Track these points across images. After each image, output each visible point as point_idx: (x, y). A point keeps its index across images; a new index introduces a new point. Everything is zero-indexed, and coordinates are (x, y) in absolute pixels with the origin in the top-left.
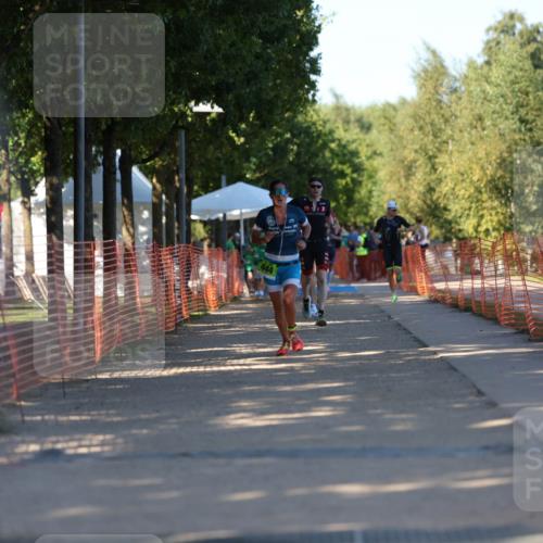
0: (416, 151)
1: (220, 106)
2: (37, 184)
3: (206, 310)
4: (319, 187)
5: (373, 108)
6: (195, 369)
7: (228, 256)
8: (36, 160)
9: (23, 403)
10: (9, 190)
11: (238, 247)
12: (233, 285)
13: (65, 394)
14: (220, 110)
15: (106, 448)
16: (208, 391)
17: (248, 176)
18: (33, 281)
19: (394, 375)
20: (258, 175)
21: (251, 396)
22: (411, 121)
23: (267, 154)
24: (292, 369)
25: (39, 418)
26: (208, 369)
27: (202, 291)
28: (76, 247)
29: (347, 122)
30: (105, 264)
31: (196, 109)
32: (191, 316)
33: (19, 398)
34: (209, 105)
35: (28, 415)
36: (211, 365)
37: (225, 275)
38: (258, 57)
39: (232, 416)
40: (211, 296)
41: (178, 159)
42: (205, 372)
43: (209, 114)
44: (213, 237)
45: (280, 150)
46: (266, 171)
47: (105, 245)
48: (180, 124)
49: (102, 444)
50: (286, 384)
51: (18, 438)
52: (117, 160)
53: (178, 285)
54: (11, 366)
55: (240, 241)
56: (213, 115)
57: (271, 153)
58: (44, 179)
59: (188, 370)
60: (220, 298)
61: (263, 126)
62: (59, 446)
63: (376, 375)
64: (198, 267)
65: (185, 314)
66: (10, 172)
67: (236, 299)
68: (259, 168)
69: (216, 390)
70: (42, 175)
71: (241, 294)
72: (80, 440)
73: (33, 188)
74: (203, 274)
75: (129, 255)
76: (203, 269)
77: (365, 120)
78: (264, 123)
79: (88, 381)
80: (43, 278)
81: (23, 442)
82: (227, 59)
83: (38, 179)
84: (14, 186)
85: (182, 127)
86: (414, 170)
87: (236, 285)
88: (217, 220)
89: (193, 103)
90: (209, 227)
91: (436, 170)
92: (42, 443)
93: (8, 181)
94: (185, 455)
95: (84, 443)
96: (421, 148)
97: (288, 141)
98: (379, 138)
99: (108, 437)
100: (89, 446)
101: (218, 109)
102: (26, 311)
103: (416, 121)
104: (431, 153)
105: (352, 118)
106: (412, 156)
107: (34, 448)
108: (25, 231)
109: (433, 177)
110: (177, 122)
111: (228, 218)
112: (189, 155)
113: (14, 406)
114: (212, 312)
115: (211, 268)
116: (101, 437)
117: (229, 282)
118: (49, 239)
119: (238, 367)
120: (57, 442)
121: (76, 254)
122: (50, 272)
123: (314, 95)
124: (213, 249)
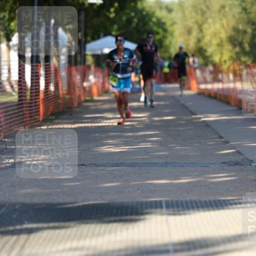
0: (194, 23)
3: (92, 97)
4: (151, 37)
5: (173, 3)
6: (87, 125)
7: (104, 71)
8: (13, 25)
9: (6, 140)
16: (93, 135)
17: (113, 33)
18: (11, 83)
19: (180, 128)
20: (118, 33)
21: (113, 138)
24: (132, 125)
25: (13, 147)
26: (93, 125)
27: (91, 88)
28: (32, 66)
29: (161, 8)
30: (45, 74)
31: (90, 1)
32: (86, 100)
33: (4, 138)
35: (8, 145)
36: (94, 123)
37: (102, 81)
39: (104, 147)
40: (95, 90)
42: (92, 126)
43: (95, 4)
45: (129, 21)
47: (45, 65)
48: (82, 8)
50: (130, 132)
51: (4, 156)
53: (79, 85)
56: (98, 5)
57: (124, 23)
59: (83, 125)
61: (121, 10)
63: (172, 128)
64: (88, 76)
65: (83, 99)
67: (106, 92)
68: (119, 29)
69: (97, 135)
73: (11, 37)
74: (91, 80)
75: (57, 70)
76: (92, 78)
77: (169, 7)
78: (122, 8)
79: (37, 129)
81: (6, 158)
83: (14, 33)
84: (2, 37)
85: (83, 10)
86: (191, 32)
88: (98, 55)
90: (95, 58)
92: (15, 159)
94: (82, 165)
96: (196, 21)
97: (133, 17)
98: (176, 16)
101: (100, 1)
104: (200, 23)
106: (191, 25)
107: (12, 161)
111: (104, 53)
113: (2, 141)
114: (96, 98)
115: (95, 77)
118: (19, 63)
119: (107, 124)
121: (32, 70)
122: (20, 78)
124: (96, 67)
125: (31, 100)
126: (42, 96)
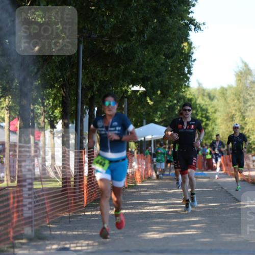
0: (236, 110)
1: (144, 87)
2: (57, 123)
3: (135, 183)
5: (215, 90)
6: (130, 211)
7: (146, 158)
8: (57, 112)
9: (51, 226)
10: (45, 125)
11: (151, 154)
12: (148, 171)
13: (70, 221)
14: (144, 89)
15: (90, 247)
16: (137, 221)
17: (156, 120)
18: (55, 169)
20: (161, 120)
21: (157, 224)
22: (233, 96)
23: (165, 110)
24: (177, 212)
25: (58, 233)
26: (137, 211)
27: (134, 174)
28: (75, 152)
29: (203, 95)
30: (89, 161)
31: (133, 89)
32: (129, 186)
33: (49, 224)
34: (139, 87)
35: (53, 231)
36: (138, 209)
37: (145, 167)
38: (162, 65)
39: (149, 233)
40: (138, 177)
41: (124, 112)
42: (136, 213)
43: (138, 91)
44: (139, 149)
45: (172, 108)
46: (165, 118)
47: (89, 152)
48: (125, 96)
49: (88, 245)
50: (174, 219)
51: (48, 242)
52: (95, 112)
54: (46, 208)
55: (151, 150)
56: (141, 92)
57: (167, 109)
58: (61, 121)
59: (127, 211)
60: (142, 178)
61: (164, 97)
62: (68, 246)
64: (132, 162)
65: (126, 185)
66: (45, 117)
67: (149, 178)
68: (161, 116)
69: (141, 221)
70: (60, 119)
71: (152, 176)
72: (77, 243)
73: (55, 125)
74: (134, 166)
76: (134, 164)
77: (212, 95)
78: (165, 95)
79: (81, 215)
80: (60, 167)
81: (50, 244)
82: (148, 65)
83: (58, 121)
84: (47, 124)
85: (126, 97)
86: (234, 119)
87: (150, 171)
88: (141, 141)
89: (131, 86)
90: (137, 144)
91: (244, 119)
92: (59, 245)
93: (44, 121)
94: (127, 251)
95: (78, 245)
96: (238, 109)
97: (175, 104)
98: (218, 103)
99: (90, 242)
100: (82, 246)
101: (143, 89)
102: (51, 182)
103: (236, 96)
104: (242, 111)
105: (206, 94)
106: (234, 112)
107: (55, 247)
108: (51, 144)
109: (243, 122)
110: (124, 95)
111: (146, 140)
112: (129, 110)
113: (46, 226)
114: (138, 184)
115: (138, 163)
116: (87, 242)
117: (146, 170)
118: (63, 149)
119: (151, 210)
120: (66, 244)
121: (75, 156)
122: (63, 164)
123: (188, 84)
124: (139, 154)
125: (75, 186)
126: (85, 182)
